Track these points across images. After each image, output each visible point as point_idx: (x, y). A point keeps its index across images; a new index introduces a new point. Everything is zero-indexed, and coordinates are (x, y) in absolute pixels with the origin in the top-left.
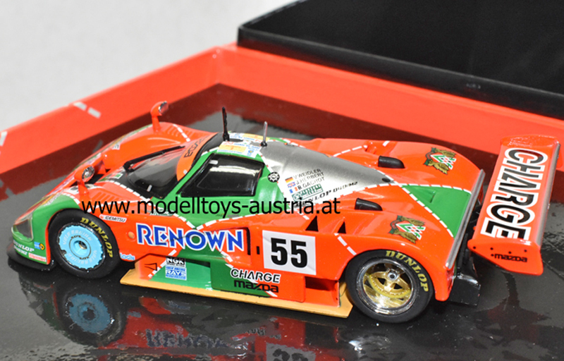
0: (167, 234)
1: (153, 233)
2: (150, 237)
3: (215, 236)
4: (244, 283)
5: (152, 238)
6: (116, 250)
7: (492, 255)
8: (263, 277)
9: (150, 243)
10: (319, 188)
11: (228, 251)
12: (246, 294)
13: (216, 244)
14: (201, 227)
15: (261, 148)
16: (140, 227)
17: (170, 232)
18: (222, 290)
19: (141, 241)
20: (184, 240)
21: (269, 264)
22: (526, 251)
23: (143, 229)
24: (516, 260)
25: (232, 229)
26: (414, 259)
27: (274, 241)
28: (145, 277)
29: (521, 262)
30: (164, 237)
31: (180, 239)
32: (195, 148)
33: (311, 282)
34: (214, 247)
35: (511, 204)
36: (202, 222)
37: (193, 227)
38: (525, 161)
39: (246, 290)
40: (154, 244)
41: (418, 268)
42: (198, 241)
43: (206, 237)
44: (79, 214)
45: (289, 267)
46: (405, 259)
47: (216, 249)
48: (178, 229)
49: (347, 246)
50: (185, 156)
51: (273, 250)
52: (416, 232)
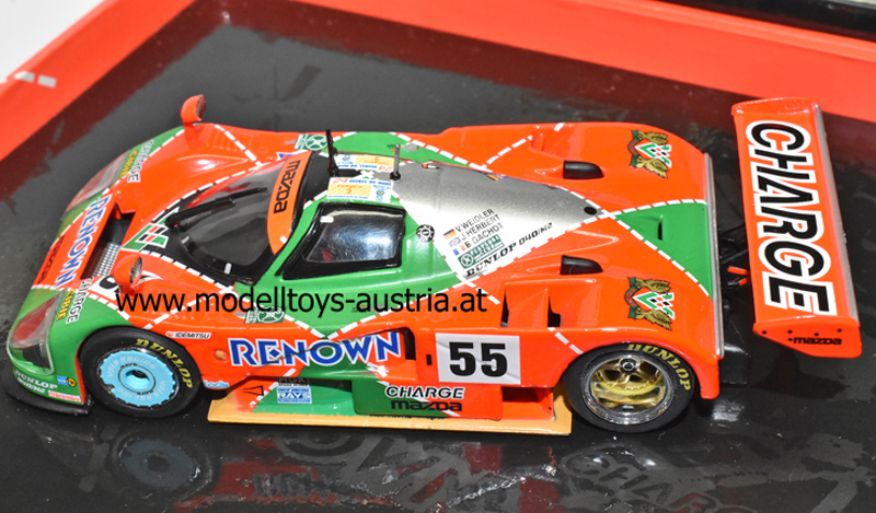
0: (280, 349)
1: (256, 349)
2: (252, 356)
3: (357, 344)
4: (407, 403)
5: (256, 356)
6: (197, 376)
7: (790, 340)
8: (437, 394)
9: (253, 362)
10: (497, 241)
11: (378, 360)
12: (410, 417)
13: (359, 354)
14: (335, 335)
15: (392, 182)
16: (234, 344)
17: (285, 346)
18: (372, 415)
19: (237, 361)
20: (308, 354)
21: (445, 374)
22: (839, 331)
23: (239, 346)
24: (825, 343)
25: (383, 333)
26: (669, 351)
27: (454, 347)
28: (245, 408)
29: (832, 345)
30: (274, 353)
31: (302, 353)
32: (288, 192)
33: (510, 393)
34: (356, 359)
35: (787, 237)
36: (337, 327)
37: (322, 336)
38: (780, 147)
39: (410, 412)
40: (259, 363)
41: (676, 361)
43: (343, 346)
44: (130, 334)
45: (478, 377)
46: (657, 352)
47: (359, 360)
48: (297, 341)
50: (276, 211)
51: (452, 358)
52: (665, 306)
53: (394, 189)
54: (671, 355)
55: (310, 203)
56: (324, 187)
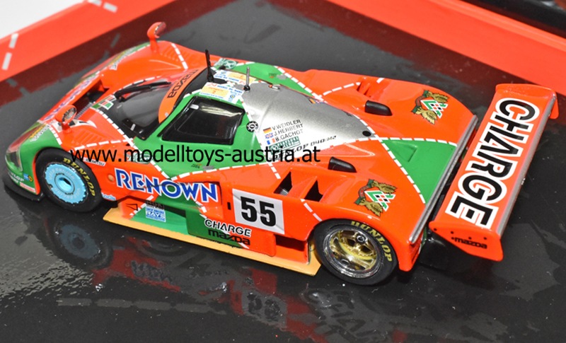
0: (144, 181)
1: (130, 178)
2: (128, 182)
3: (189, 187)
4: (217, 233)
5: (130, 182)
6: (98, 189)
7: (453, 238)
8: (235, 230)
9: (129, 187)
10: (296, 141)
11: (202, 201)
12: (220, 243)
13: (191, 194)
14: (175, 178)
15: (243, 92)
16: (118, 172)
17: (147, 180)
18: (197, 237)
19: (120, 184)
20: (161, 188)
21: (240, 219)
22: (485, 239)
23: (121, 174)
24: (476, 245)
25: (206, 182)
26: (377, 231)
27: (244, 200)
28: (127, 216)
29: (480, 248)
30: (141, 183)
31: (157, 186)
32: (180, 86)
33: (280, 240)
34: (189, 197)
35: (486, 174)
36: (177, 174)
37: (168, 177)
38: (514, 117)
39: (219, 239)
40: (132, 188)
41: (382, 239)
42: (174, 191)
43: (181, 187)
44: (61, 154)
45: (258, 224)
46: (369, 230)
47: (191, 198)
48: (153, 178)
49: (313, 213)
50: (169, 97)
51: (243, 208)
52: (384, 201)
53: (243, 96)
54: (378, 234)
55: (189, 95)
56: (201, 87)
